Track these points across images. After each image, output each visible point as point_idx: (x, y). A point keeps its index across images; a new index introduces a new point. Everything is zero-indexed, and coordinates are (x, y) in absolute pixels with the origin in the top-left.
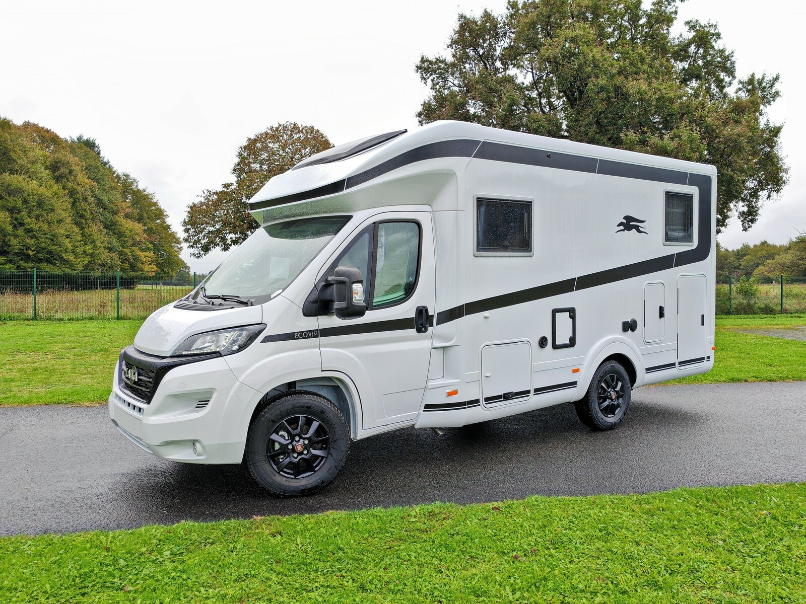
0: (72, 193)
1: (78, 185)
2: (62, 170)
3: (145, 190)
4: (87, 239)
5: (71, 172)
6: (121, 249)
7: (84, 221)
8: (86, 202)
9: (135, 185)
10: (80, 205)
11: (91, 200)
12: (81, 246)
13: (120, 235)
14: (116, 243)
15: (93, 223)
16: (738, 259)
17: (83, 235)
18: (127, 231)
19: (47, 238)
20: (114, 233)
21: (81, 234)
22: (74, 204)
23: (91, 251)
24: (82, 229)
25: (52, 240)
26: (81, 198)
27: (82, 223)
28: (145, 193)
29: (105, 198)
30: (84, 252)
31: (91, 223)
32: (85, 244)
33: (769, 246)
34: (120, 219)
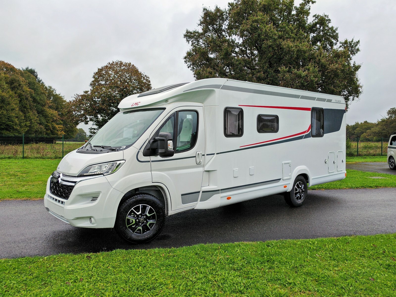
0: (20, 96)
1: (23, 92)
2: (15, 84)
3: (60, 95)
4: (27, 118)
5: (20, 85)
6: (46, 123)
7: (25, 110)
8: (27, 100)
9: (55, 92)
10: (24, 102)
11: (30, 99)
12: (24, 122)
13: (46, 116)
14: (44, 121)
15: (30, 111)
16: (354, 130)
17: (25, 116)
18: (49, 115)
19: (6, 118)
20: (43, 116)
21: (24, 116)
22: (20, 101)
23: (29, 125)
24: (25, 113)
25: (8, 119)
26: (25, 98)
27: (25, 111)
28: (60, 96)
29: (38, 98)
30: (26, 125)
31: (30, 110)
32: (26, 121)
33: (368, 123)
34: (46, 109)
